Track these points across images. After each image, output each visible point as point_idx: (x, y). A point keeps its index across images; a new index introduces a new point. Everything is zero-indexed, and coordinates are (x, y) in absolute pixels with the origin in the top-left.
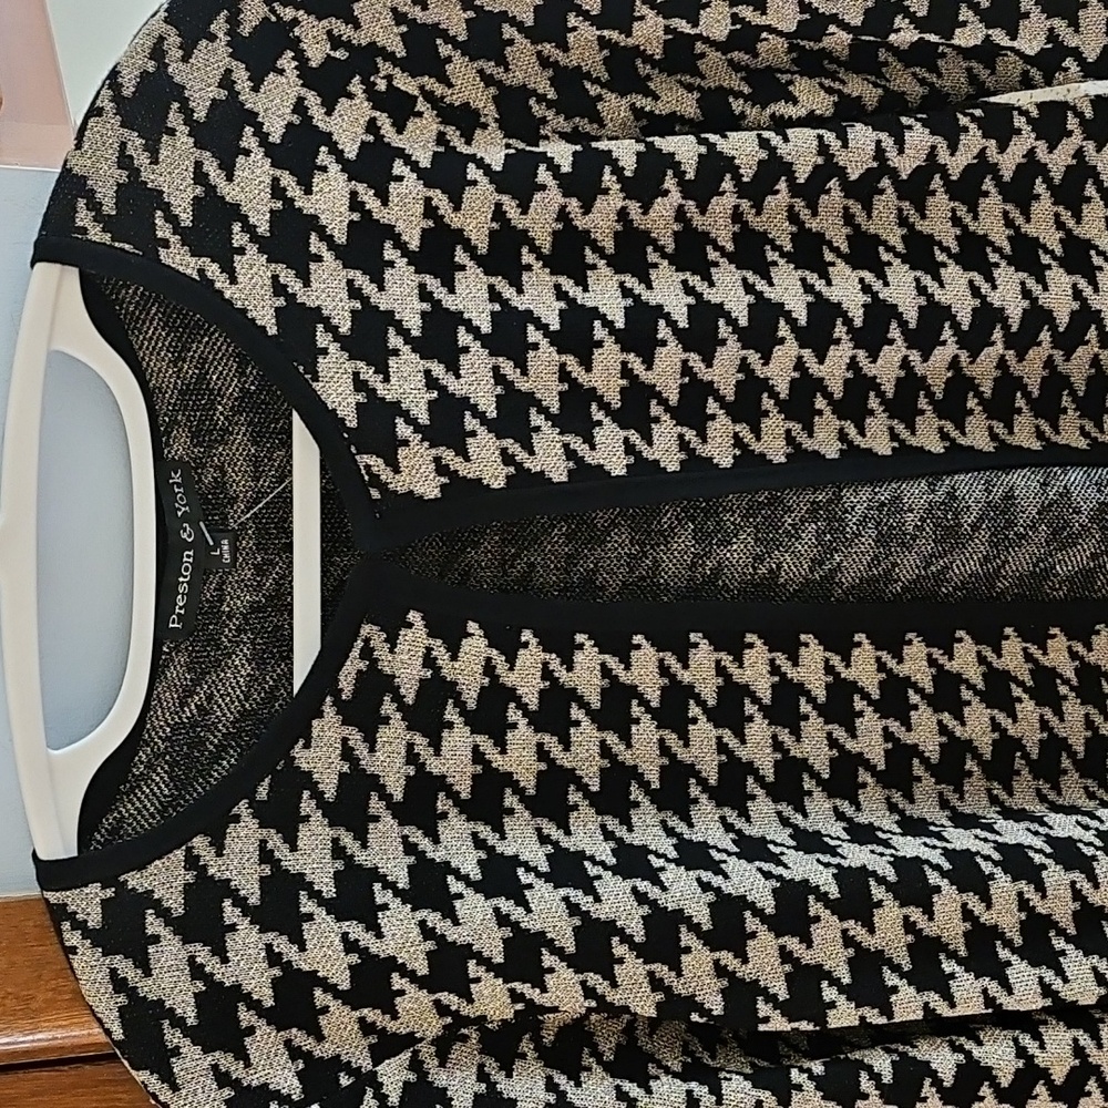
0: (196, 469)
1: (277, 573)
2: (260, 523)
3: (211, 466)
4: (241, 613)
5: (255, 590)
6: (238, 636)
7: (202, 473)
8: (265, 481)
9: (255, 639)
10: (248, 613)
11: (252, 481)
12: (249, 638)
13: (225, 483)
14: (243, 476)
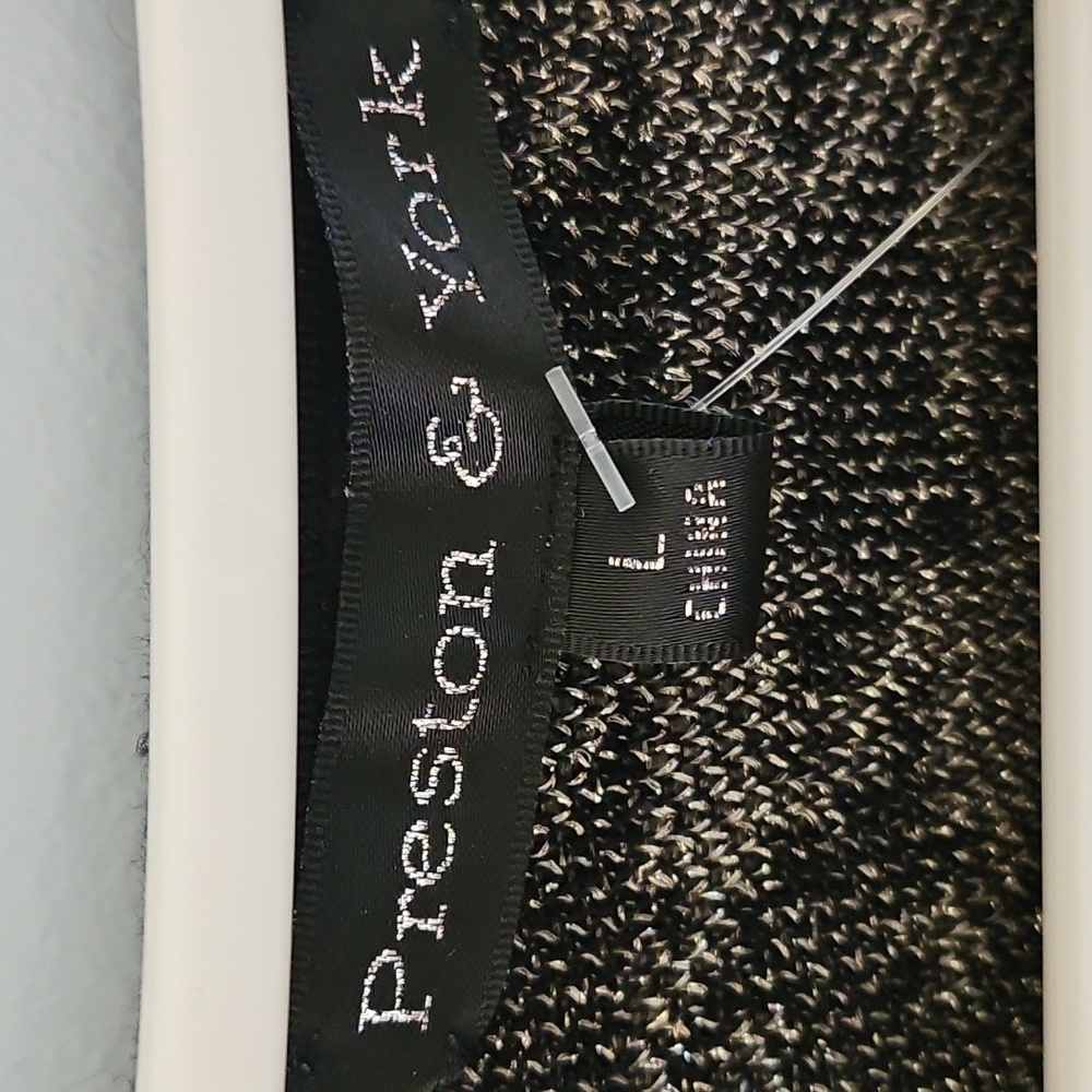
0: (499, 54)
1: (901, 669)
2: (816, 390)
3: (578, 49)
4: (735, 902)
5: (798, 769)
6: (719, 1038)
7: (533, 85)
8: (835, 163)
9: (805, 1045)
10: (768, 899)
11: (780, 154)
12: (775, 1044)
13: (648, 155)
14: (739, 124)
